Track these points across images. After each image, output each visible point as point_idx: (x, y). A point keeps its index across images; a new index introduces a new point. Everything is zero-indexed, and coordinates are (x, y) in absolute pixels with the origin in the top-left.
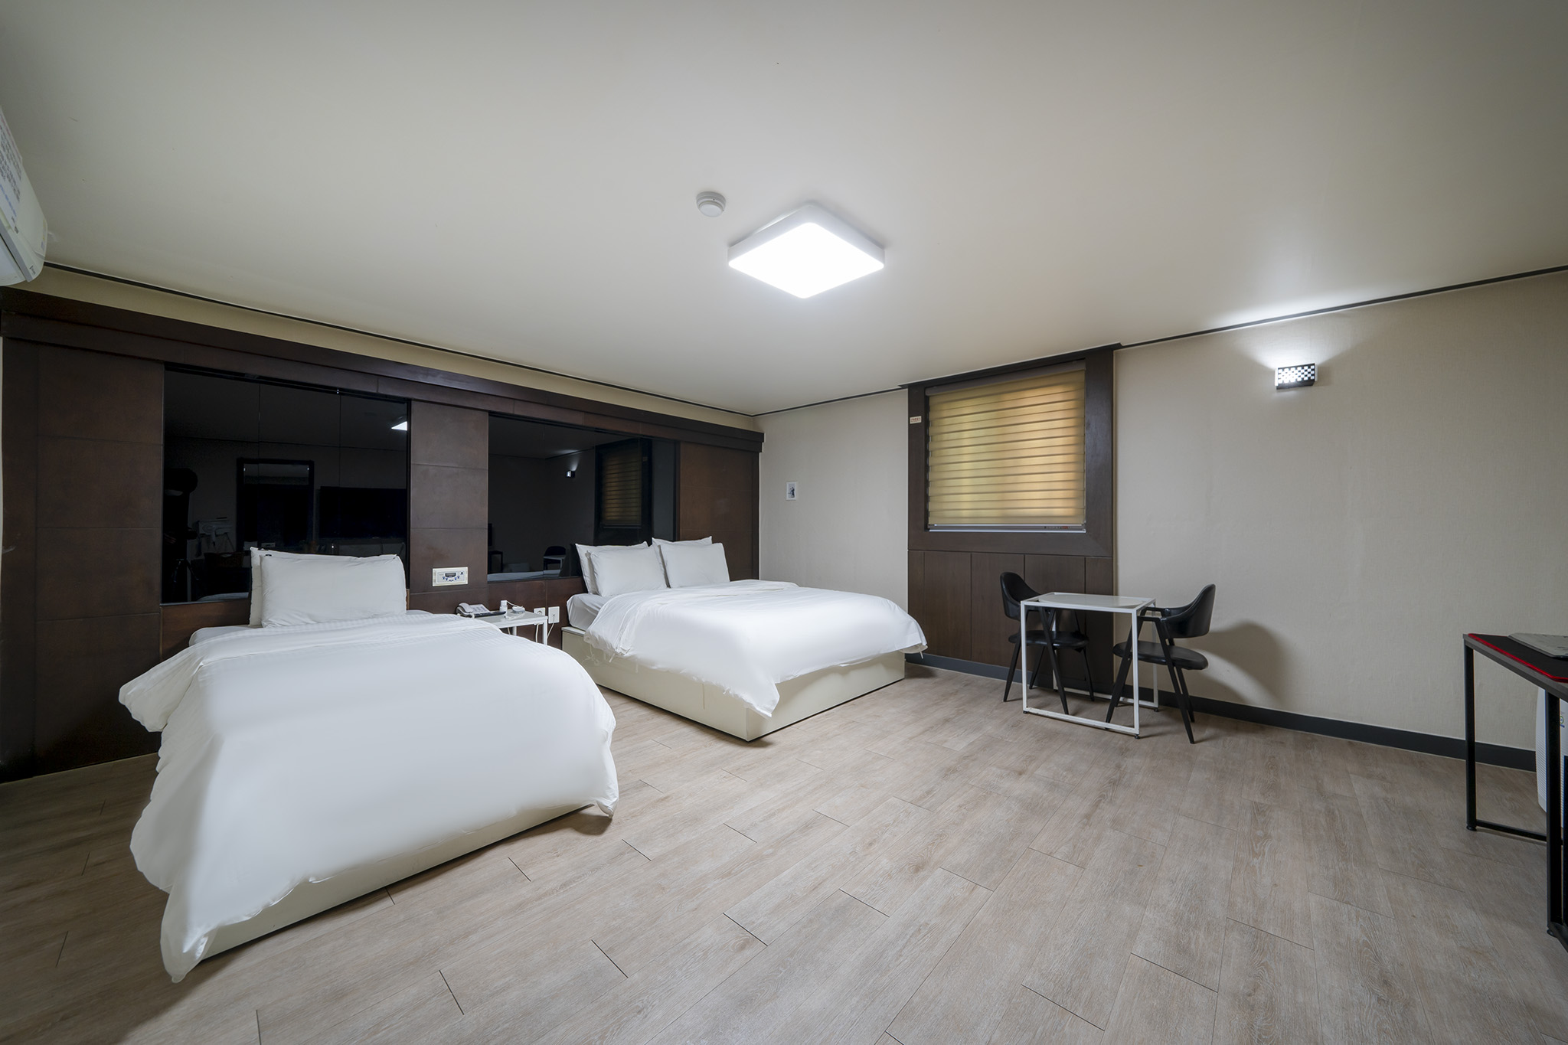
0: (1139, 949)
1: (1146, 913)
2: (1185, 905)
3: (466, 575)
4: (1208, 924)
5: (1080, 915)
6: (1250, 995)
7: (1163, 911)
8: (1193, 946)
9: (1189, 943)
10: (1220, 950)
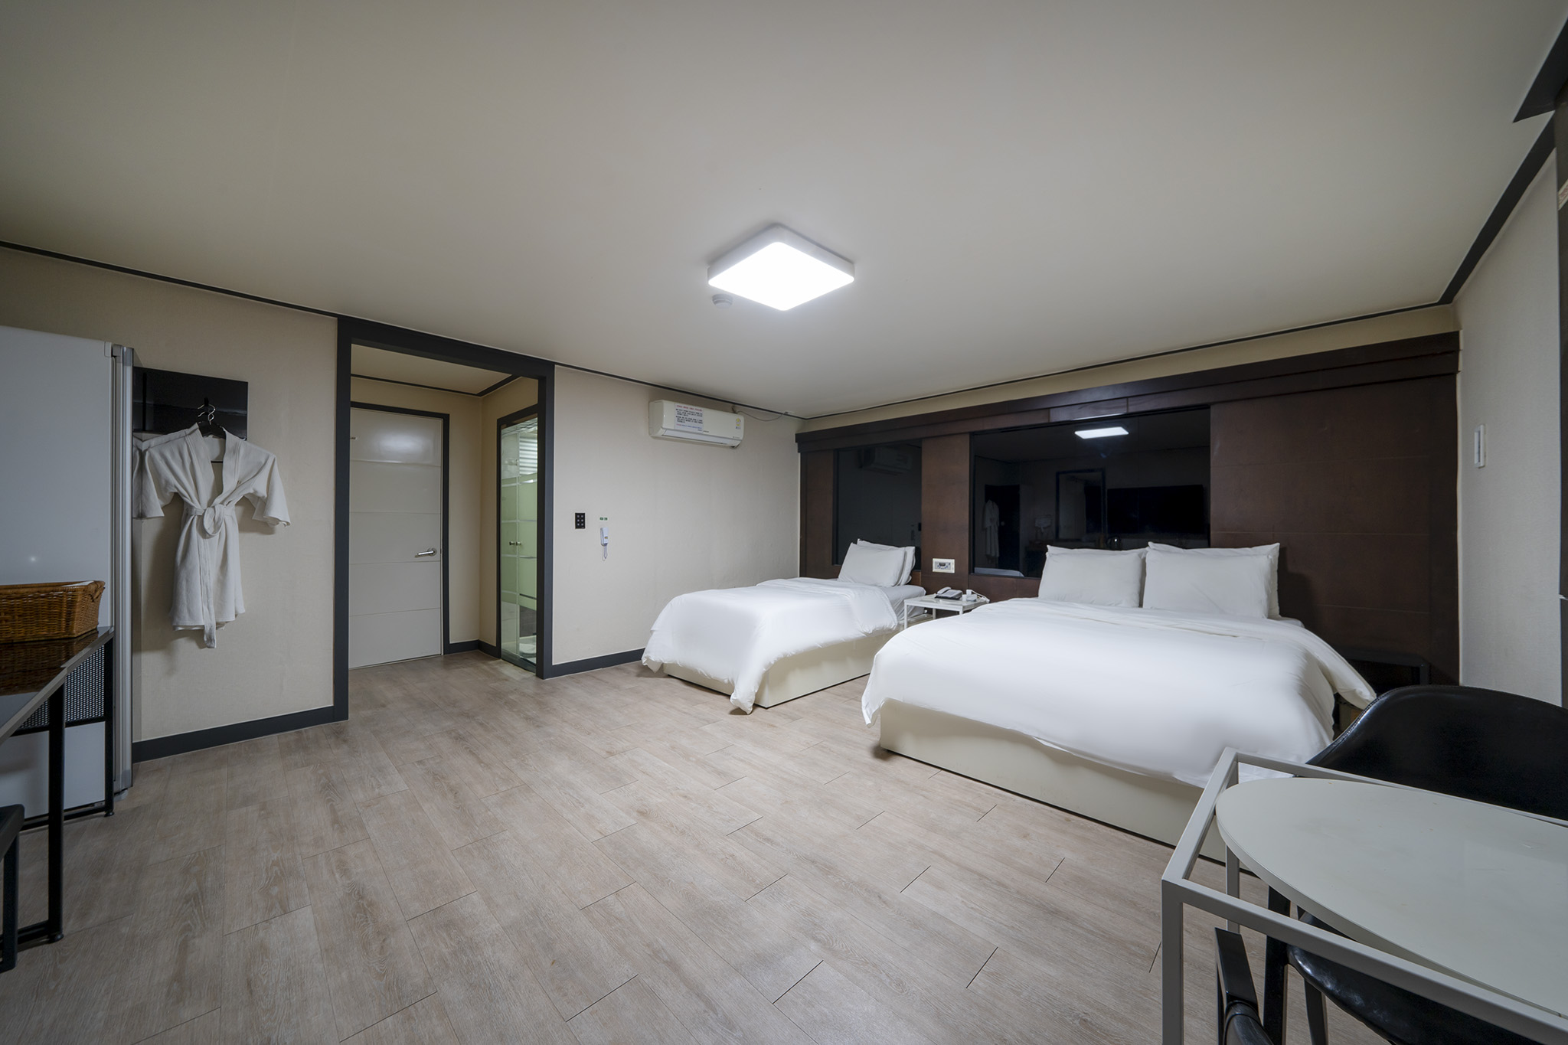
0: (475, 897)
1: (498, 925)
2: (479, 964)
3: (953, 566)
4: (447, 966)
5: (532, 879)
6: (384, 940)
7: (489, 939)
8: (445, 935)
9: (449, 935)
10: (423, 954)
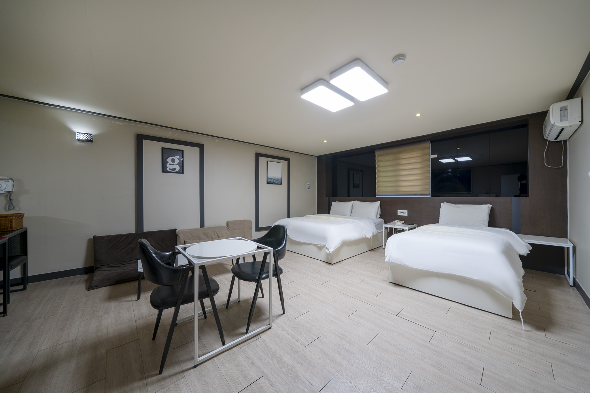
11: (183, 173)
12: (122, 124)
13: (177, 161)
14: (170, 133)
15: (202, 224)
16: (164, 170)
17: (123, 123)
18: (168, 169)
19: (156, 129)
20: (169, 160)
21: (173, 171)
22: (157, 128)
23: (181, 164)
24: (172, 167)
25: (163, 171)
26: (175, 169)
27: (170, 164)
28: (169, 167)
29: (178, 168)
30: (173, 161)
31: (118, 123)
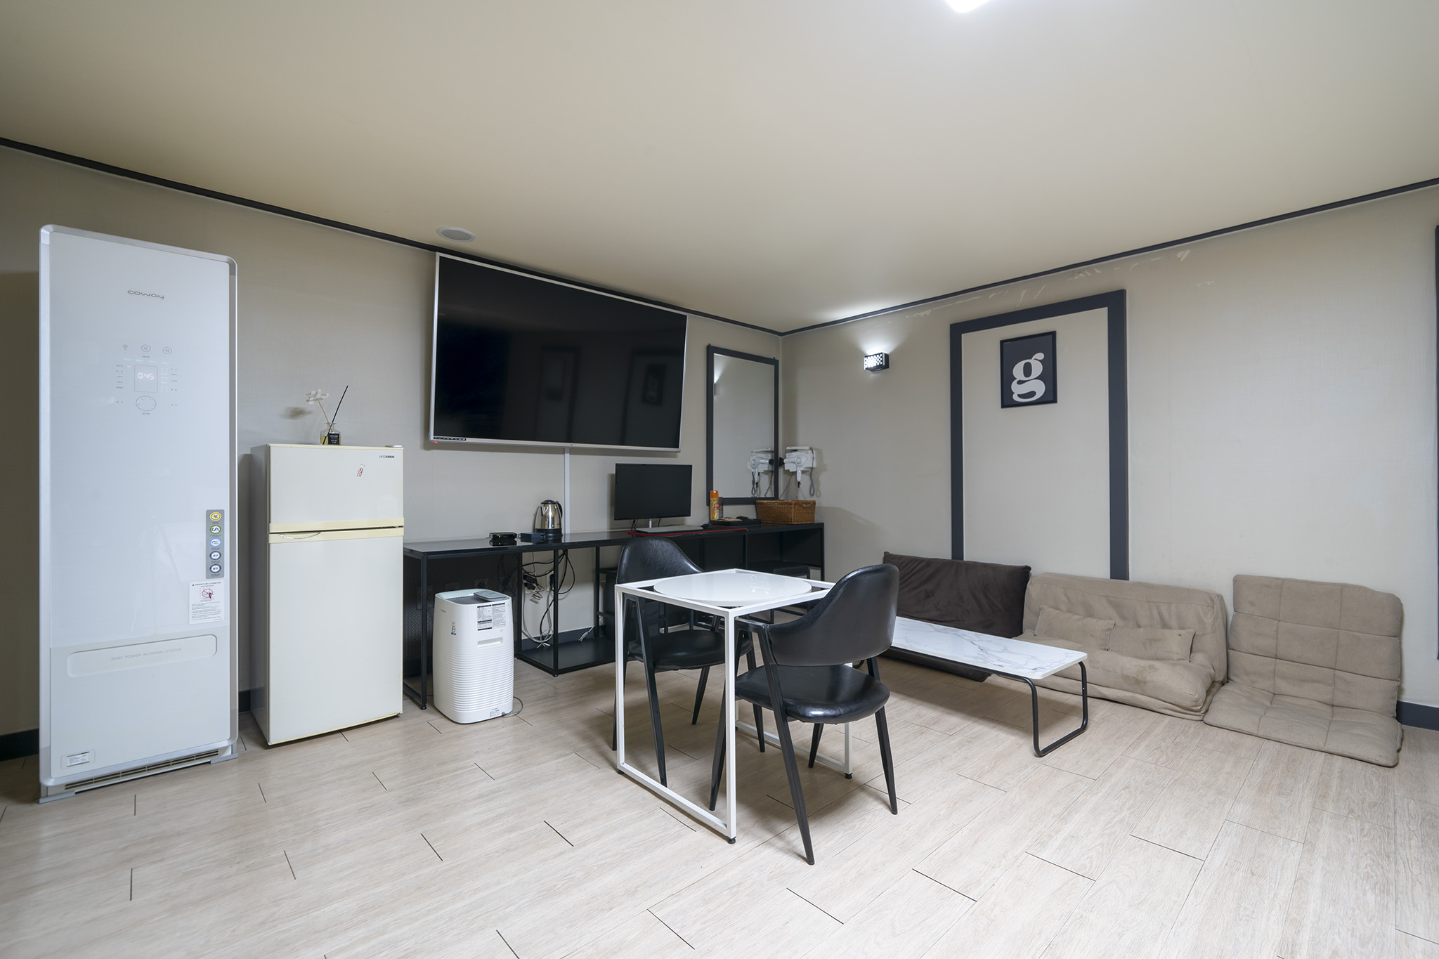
11: (1054, 401)
12: (928, 312)
13: (1037, 369)
14: (1023, 293)
15: (1119, 567)
16: (1007, 401)
17: (930, 311)
18: (1016, 398)
19: (991, 297)
20: (1018, 371)
21: (1029, 401)
22: (992, 294)
23: (1050, 377)
24: (1024, 389)
25: (1004, 406)
26: (1032, 394)
27: (1020, 382)
28: (1017, 389)
29: (1040, 388)
30: (1028, 370)
31: (922, 314)
